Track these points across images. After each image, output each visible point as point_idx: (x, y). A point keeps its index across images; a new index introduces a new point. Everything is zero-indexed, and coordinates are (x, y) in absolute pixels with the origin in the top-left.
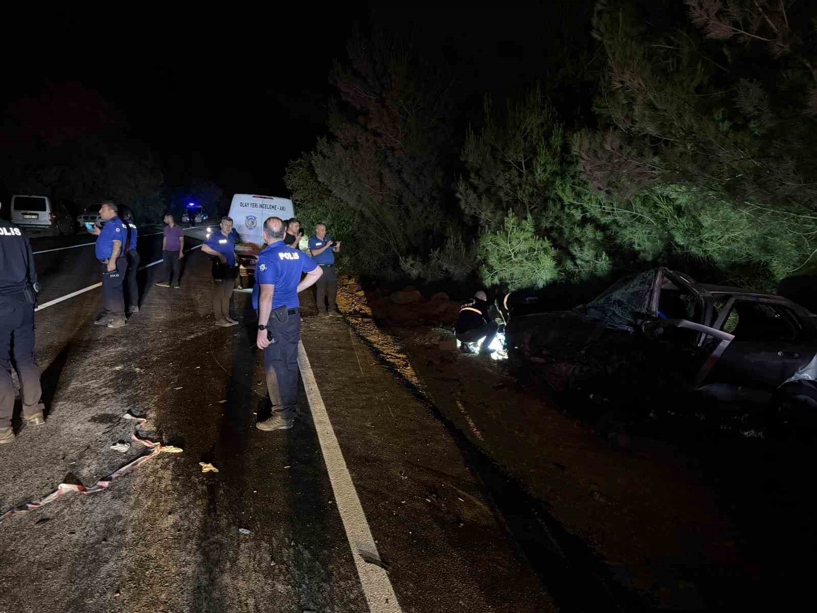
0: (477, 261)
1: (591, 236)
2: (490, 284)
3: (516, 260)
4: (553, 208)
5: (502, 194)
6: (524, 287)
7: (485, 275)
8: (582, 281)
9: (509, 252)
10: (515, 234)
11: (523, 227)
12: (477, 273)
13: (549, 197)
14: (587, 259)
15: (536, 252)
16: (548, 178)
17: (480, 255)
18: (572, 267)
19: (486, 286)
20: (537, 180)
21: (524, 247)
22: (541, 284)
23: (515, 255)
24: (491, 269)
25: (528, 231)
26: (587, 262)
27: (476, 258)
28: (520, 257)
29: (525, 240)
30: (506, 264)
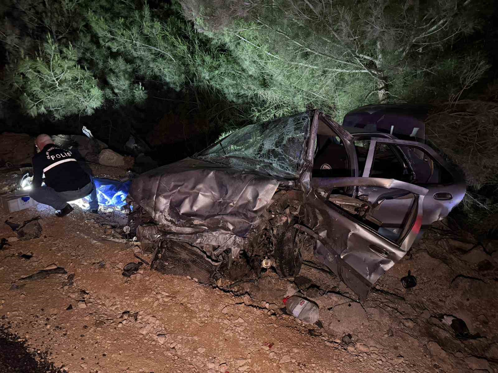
0: (14, 89)
1: (123, 68)
2: (36, 114)
3: (60, 88)
4: (84, 40)
5: (26, 19)
6: (69, 114)
7: (28, 104)
8: (121, 107)
9: (54, 81)
10: (56, 62)
11: (65, 55)
12: (19, 102)
13: (78, 29)
14: (124, 88)
15: (79, 81)
16: (75, 10)
17: (17, 82)
18: (111, 95)
19: (32, 116)
20: (64, 9)
21: (68, 75)
22: (90, 112)
23: (60, 84)
24: (34, 97)
25: (71, 60)
26: (124, 91)
27: (12, 85)
28: (65, 86)
29: (69, 68)
30: (50, 93)
